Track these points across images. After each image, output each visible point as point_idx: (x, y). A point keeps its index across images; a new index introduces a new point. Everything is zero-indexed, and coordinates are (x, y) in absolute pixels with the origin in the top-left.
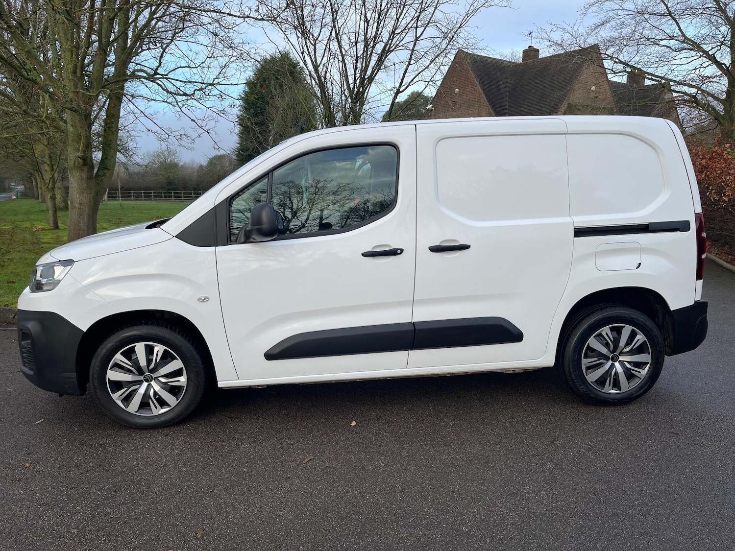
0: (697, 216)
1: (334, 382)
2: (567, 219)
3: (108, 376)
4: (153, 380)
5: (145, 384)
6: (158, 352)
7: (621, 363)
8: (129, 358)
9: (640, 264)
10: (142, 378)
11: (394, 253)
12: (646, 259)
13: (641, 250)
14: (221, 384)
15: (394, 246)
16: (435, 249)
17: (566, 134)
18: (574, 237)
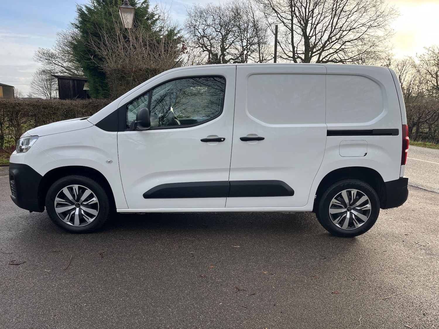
0: (404, 126)
1: (184, 213)
2: (324, 125)
4: (81, 207)
9: (366, 154)
11: (219, 140)
12: (369, 151)
13: (367, 145)
14: (118, 210)
15: (220, 136)
16: (243, 139)
17: (326, 74)
18: (327, 136)
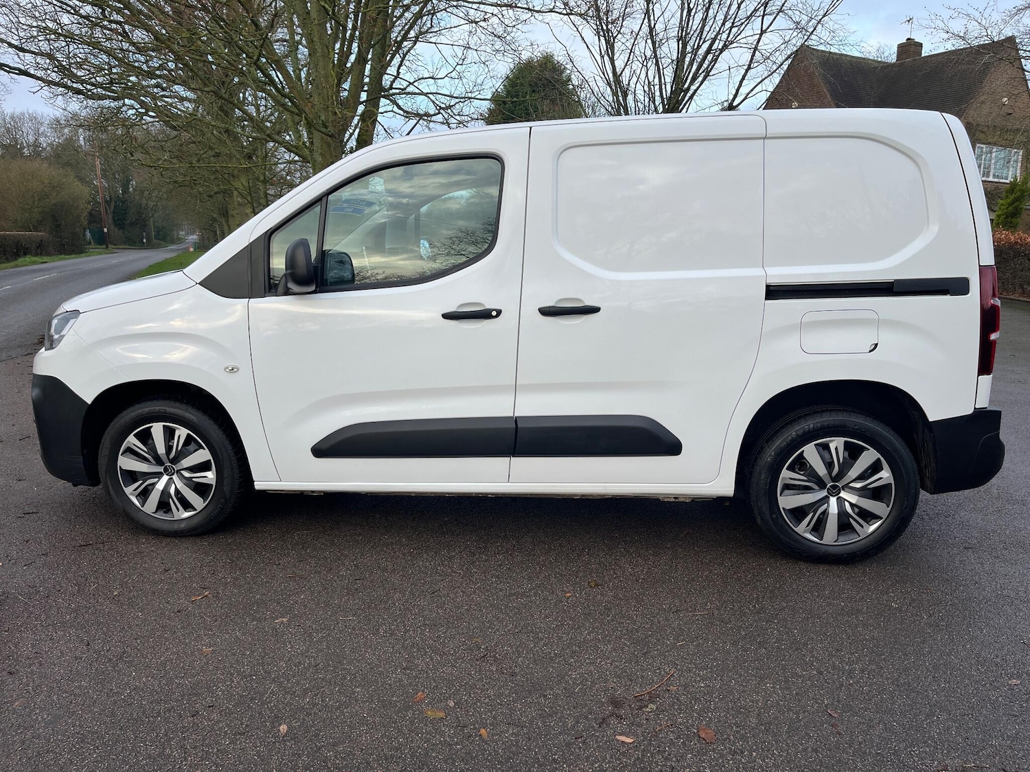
0: (983, 269)
1: (413, 495)
2: (758, 272)
3: (119, 463)
4: (176, 474)
5: (165, 478)
6: (179, 436)
7: (841, 501)
8: (144, 443)
9: (876, 345)
10: (161, 469)
11: (486, 315)
12: (887, 338)
13: (878, 323)
14: (259, 485)
15: (489, 305)
16: (547, 312)
17: (764, 138)
18: (766, 299)
